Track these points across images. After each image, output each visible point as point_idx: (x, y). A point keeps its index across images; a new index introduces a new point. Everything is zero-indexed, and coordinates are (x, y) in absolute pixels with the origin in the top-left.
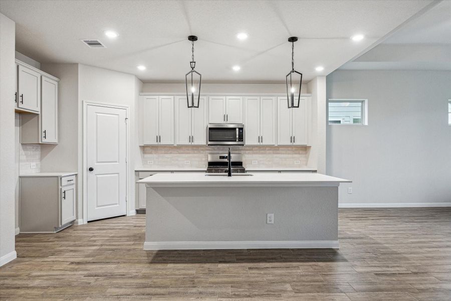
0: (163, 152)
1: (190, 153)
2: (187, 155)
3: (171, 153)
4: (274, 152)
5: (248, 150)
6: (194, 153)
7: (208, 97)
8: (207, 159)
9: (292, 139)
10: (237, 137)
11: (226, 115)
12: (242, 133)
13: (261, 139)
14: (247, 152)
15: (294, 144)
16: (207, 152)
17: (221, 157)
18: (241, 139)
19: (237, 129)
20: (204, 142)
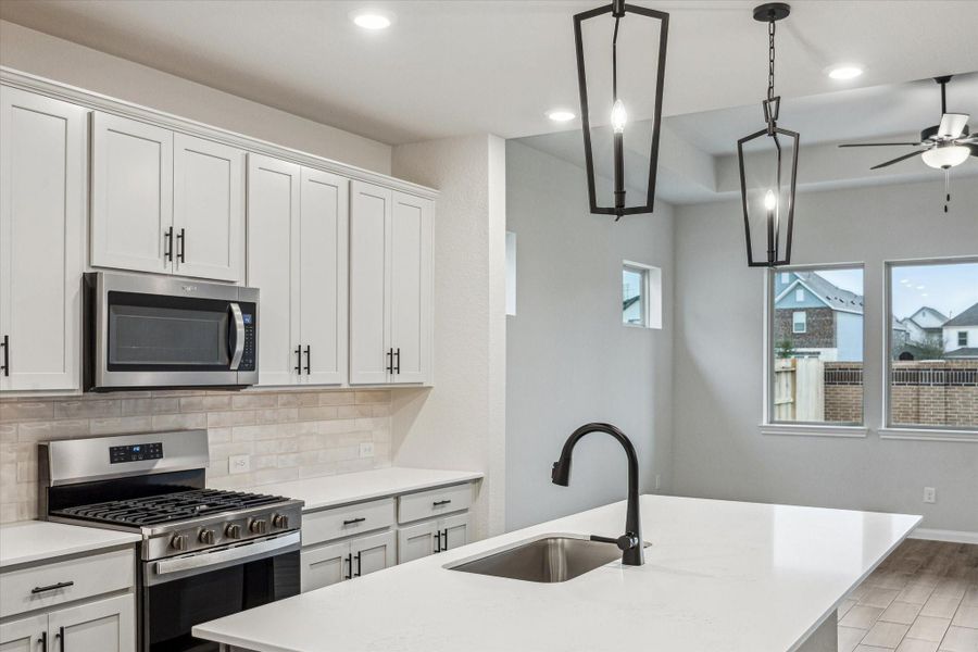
5: (214, 409)
7: (90, 116)
8: (29, 465)
9: (394, 360)
10: (240, 347)
11: (177, 232)
12: (251, 329)
13: (303, 358)
14: (212, 417)
15: (397, 379)
16: (29, 432)
17: (118, 455)
18: (249, 362)
19: (236, 308)
20: (68, 379)
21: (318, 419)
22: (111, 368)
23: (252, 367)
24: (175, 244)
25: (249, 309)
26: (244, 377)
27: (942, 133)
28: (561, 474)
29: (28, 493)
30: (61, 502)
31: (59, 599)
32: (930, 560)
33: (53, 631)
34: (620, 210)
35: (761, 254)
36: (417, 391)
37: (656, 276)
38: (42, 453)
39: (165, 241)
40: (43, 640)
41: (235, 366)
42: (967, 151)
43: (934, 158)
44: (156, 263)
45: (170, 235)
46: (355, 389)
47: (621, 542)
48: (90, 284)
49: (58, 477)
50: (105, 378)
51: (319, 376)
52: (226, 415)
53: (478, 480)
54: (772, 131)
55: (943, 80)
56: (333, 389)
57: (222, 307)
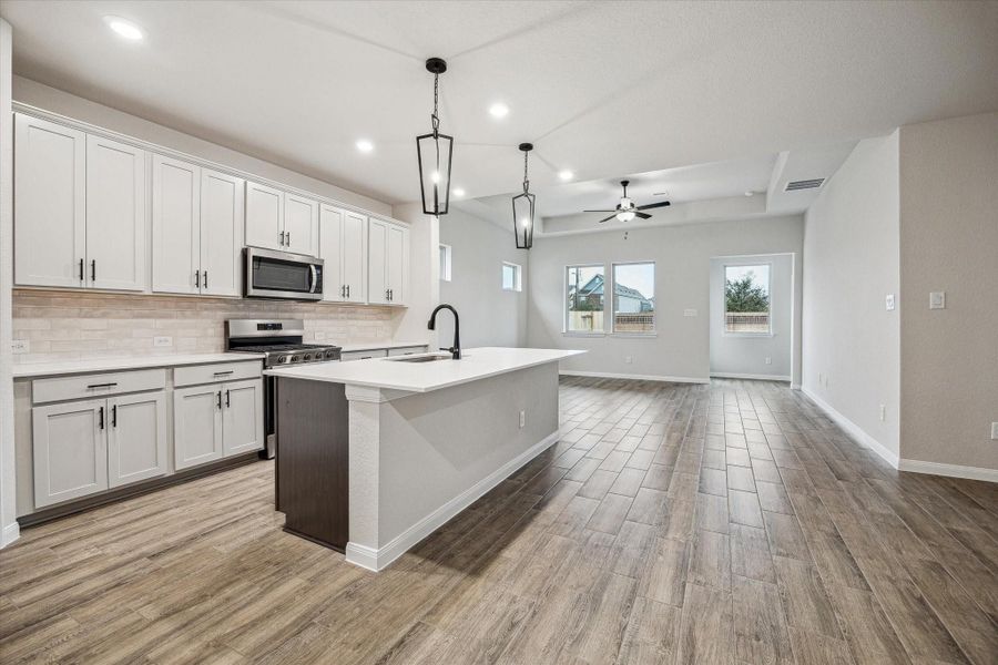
0: (76, 311)
1: (170, 317)
2: (159, 323)
3: (104, 315)
4: (350, 316)
5: (307, 311)
6: (185, 317)
7: (245, 183)
8: (221, 330)
9: (389, 295)
10: (314, 284)
11: (286, 233)
12: (320, 277)
13: (346, 291)
14: (306, 315)
15: (391, 303)
16: (221, 315)
17: (260, 327)
18: (319, 289)
19: (313, 267)
20: (234, 290)
21: (356, 319)
22: (254, 287)
23: (321, 292)
24: (284, 238)
25: (319, 268)
26: (316, 296)
27: (623, 207)
28: (432, 326)
29: (220, 341)
30: (234, 344)
31: (227, 379)
32: (625, 385)
33: (224, 391)
34: (436, 213)
35: (521, 244)
36: (401, 309)
37: (519, 268)
38: (226, 324)
39: (281, 237)
40: (220, 394)
41: (312, 291)
42: (634, 214)
43: (621, 217)
44: (277, 247)
45: (283, 234)
46: (371, 306)
47: (451, 350)
48: (245, 253)
49: (233, 333)
50: (252, 292)
51: (354, 298)
52: (313, 315)
53: (426, 346)
54: (526, 194)
55: (625, 183)
56: (362, 306)
57: (306, 266)
